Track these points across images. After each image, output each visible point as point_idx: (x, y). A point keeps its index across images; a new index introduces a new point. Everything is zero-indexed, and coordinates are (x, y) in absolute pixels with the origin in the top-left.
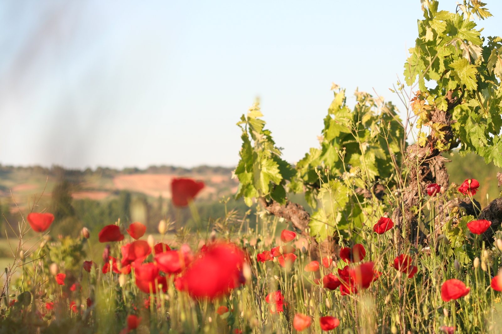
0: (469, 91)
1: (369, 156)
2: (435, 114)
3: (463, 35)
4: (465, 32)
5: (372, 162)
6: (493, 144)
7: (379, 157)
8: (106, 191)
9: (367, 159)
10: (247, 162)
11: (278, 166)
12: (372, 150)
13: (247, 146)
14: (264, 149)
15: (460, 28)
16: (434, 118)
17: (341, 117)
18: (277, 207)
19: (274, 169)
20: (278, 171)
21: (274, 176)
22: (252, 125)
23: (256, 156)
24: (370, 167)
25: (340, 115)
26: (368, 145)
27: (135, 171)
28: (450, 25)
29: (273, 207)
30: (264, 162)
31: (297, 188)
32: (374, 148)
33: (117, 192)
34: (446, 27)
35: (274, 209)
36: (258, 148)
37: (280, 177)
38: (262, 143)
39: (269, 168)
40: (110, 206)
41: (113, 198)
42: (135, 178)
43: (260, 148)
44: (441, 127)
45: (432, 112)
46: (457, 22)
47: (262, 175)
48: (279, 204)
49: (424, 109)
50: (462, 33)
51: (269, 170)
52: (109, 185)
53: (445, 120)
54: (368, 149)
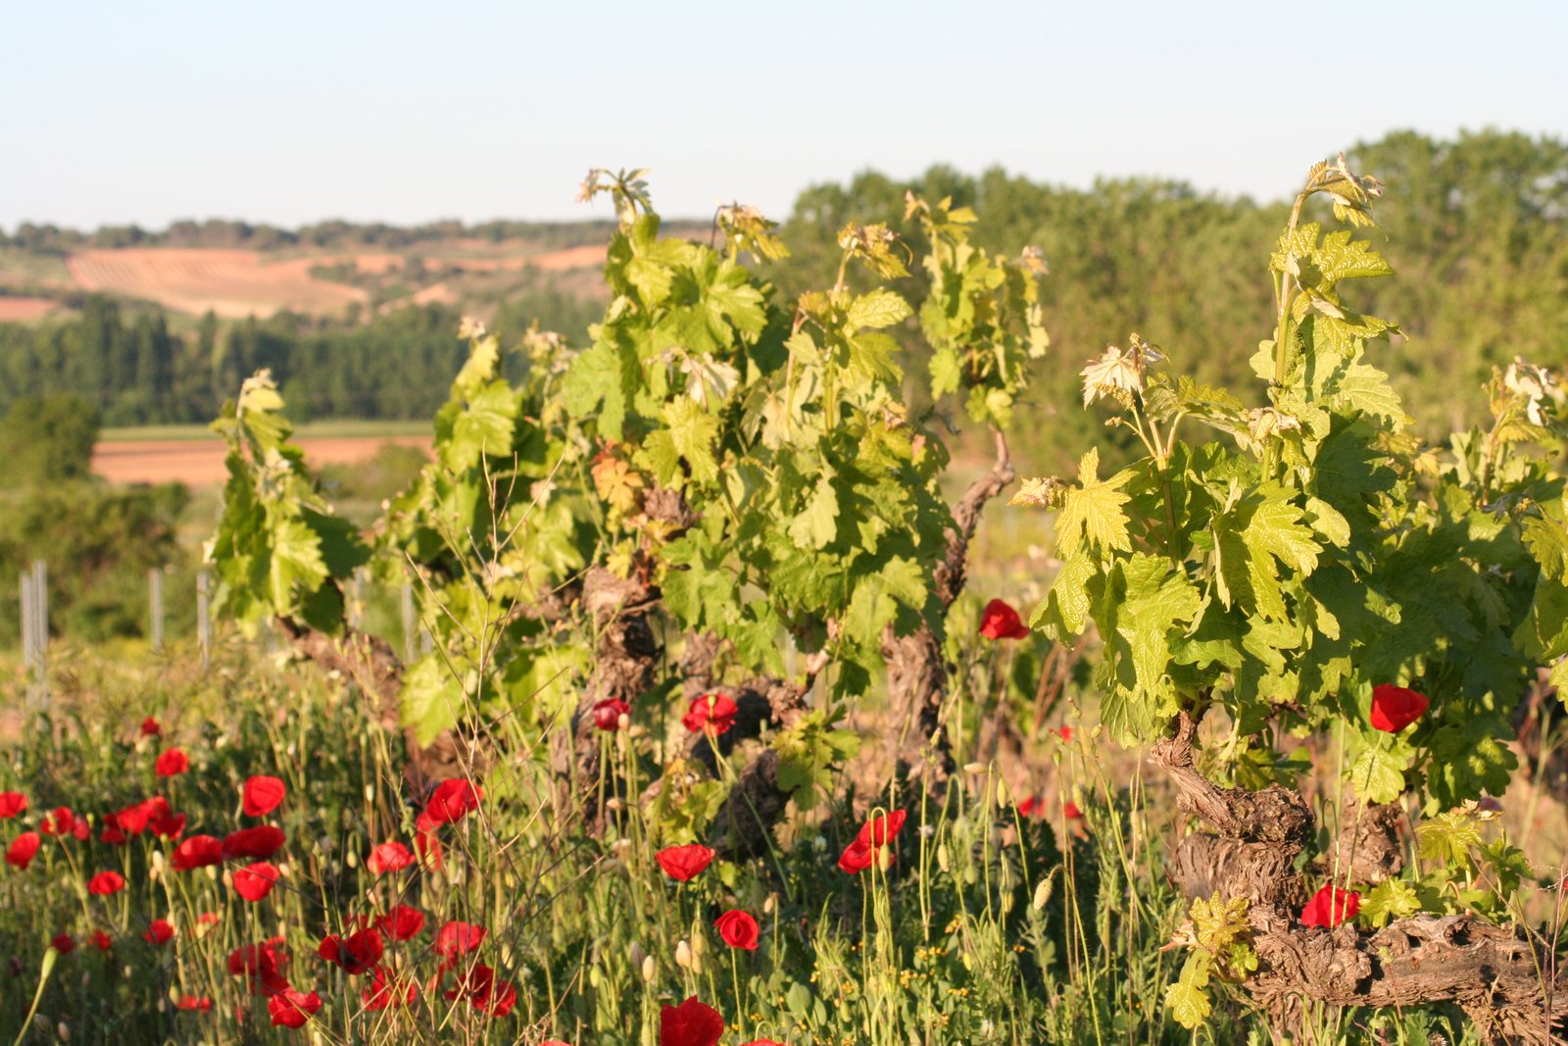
0: (697, 484)
1: (557, 516)
2: (653, 497)
3: (720, 301)
4: (724, 294)
5: (565, 534)
6: (755, 619)
7: (582, 519)
8: (46, 295)
9: (552, 523)
10: (238, 525)
11: (319, 540)
12: (566, 499)
13: (239, 486)
14: (281, 497)
15: (711, 282)
16: (650, 506)
17: (486, 410)
18: (320, 643)
19: (307, 549)
20: (317, 554)
21: (307, 566)
22: (253, 429)
23: (261, 514)
24: (560, 546)
25: (485, 404)
26: (553, 486)
27: (134, 237)
28: (685, 279)
29: (310, 642)
30: (283, 530)
31: (389, 574)
32: (572, 492)
33: (76, 301)
34: (671, 289)
35: (314, 649)
36: (267, 492)
37: (322, 570)
38: (277, 479)
39: (296, 545)
40: (58, 339)
41: (66, 316)
42: (133, 258)
43: (273, 495)
44: (667, 530)
45: (646, 492)
46: (703, 270)
47: (275, 563)
48: (324, 636)
49: (625, 484)
50: (716, 298)
51: (295, 550)
52: (54, 278)
53: (677, 512)
54: (555, 496)
